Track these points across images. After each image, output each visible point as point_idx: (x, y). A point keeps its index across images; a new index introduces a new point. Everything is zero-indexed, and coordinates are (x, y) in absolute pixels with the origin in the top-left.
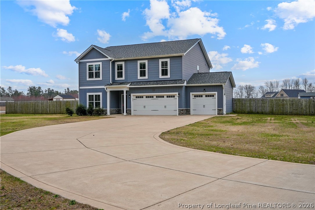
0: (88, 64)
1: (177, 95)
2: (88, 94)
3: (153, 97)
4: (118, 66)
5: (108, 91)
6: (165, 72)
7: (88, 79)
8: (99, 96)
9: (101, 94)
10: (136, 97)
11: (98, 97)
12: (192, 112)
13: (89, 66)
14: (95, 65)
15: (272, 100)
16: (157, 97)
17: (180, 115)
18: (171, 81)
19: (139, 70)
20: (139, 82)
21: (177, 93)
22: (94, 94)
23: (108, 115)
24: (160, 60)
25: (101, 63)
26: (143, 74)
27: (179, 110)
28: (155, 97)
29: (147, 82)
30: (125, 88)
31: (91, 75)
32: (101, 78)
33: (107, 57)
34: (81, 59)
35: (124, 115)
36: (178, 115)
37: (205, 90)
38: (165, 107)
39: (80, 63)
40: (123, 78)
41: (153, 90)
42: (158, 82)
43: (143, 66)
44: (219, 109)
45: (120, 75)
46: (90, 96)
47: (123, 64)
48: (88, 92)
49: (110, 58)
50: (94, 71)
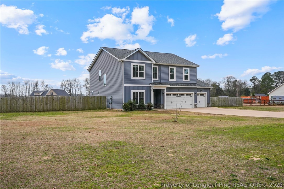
0: (132, 64)
1: (194, 94)
2: (133, 91)
3: (177, 95)
4: (154, 69)
5: (152, 89)
6: (186, 77)
7: (132, 78)
8: (143, 93)
9: (144, 91)
11: (141, 94)
13: (134, 66)
14: (139, 66)
16: (180, 95)
19: (170, 74)
20: (170, 83)
21: (194, 93)
22: (138, 91)
24: (183, 68)
25: (144, 65)
27: (195, 104)
28: (179, 95)
29: (176, 84)
30: (164, 87)
31: (135, 75)
32: (144, 78)
33: (151, 61)
35: (165, 109)
36: (194, 108)
38: (185, 102)
39: (125, 62)
40: (158, 79)
41: (179, 89)
43: (172, 71)
44: (208, 104)
45: (155, 76)
46: (134, 93)
47: (157, 67)
48: (132, 90)
49: (154, 62)
50: (138, 71)
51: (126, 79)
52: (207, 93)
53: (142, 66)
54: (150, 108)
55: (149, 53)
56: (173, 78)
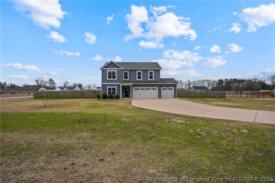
0: (108, 71)
1: (158, 88)
2: (108, 87)
3: (144, 89)
4: (125, 73)
5: (121, 85)
6: (151, 77)
7: (108, 79)
8: (115, 88)
9: (116, 87)
10: (135, 89)
11: (114, 89)
12: (162, 97)
14: (112, 72)
15: (186, 91)
16: (146, 89)
18: (154, 82)
19: (137, 75)
20: (137, 82)
21: (157, 88)
22: (112, 87)
23: (121, 99)
24: (148, 71)
25: (116, 71)
26: (139, 77)
27: (158, 96)
28: (145, 89)
29: (142, 82)
30: (130, 84)
31: (110, 77)
32: (116, 79)
33: (120, 68)
34: (103, 68)
35: (131, 98)
36: (158, 98)
37: (168, 87)
38: (151, 94)
39: (102, 70)
40: (128, 79)
42: (148, 82)
43: (139, 74)
44: (175, 95)
45: (126, 77)
46: (109, 88)
47: (128, 72)
48: (108, 86)
49: (122, 68)
50: (112, 75)
51: (104, 80)
52: (173, 88)
53: (115, 72)
54: (117, 97)
55: (118, 63)
56: (140, 78)
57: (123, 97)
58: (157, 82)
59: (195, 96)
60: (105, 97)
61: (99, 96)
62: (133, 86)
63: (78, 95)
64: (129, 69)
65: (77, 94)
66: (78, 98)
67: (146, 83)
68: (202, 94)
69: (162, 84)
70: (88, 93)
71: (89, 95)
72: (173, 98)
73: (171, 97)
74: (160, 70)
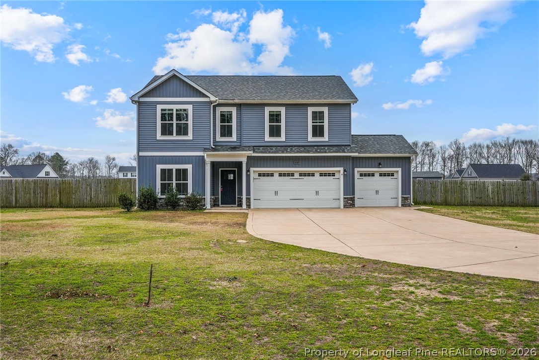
0: (159, 108)
1: (342, 172)
2: (159, 167)
3: (293, 175)
4: (222, 115)
5: (208, 160)
6: (318, 131)
7: (159, 137)
8: (185, 171)
9: (189, 167)
10: (260, 175)
11: (182, 174)
12: (358, 203)
13: (162, 110)
14: (177, 110)
15: (446, 183)
16: (301, 175)
17: (347, 208)
18: (331, 148)
19: (267, 124)
20: (268, 147)
21: (341, 169)
22: (174, 167)
23: (208, 209)
24: (308, 108)
25: (190, 108)
26: (275, 131)
27: (345, 198)
28: (297, 175)
29: (284, 147)
30: (242, 156)
31: (166, 130)
32: (190, 137)
33: (207, 97)
34: (142, 96)
35: (243, 208)
36: (342, 207)
37: (379, 165)
38: (317, 193)
39: (140, 104)
40: (234, 138)
41: (296, 161)
42: (307, 148)
43: (275, 117)
44: (404, 197)
45: (226, 131)
46: (163, 171)
47: (234, 110)
48: (160, 164)
49: (213, 98)
50: (175, 122)
51: (144, 141)
52: (400, 170)
53: (185, 110)
54: (195, 205)
55: (196, 78)
56: (278, 135)
57: (215, 204)
58: (340, 148)
59: (478, 201)
60: (149, 203)
61: (126, 200)
62: (253, 161)
63: (50, 195)
64: (237, 101)
65: (47, 194)
66: (51, 207)
67: (298, 152)
68: (504, 193)
69: (356, 154)
70: (86, 188)
71: (91, 194)
72: (397, 207)
73: (392, 203)
74: (349, 104)
